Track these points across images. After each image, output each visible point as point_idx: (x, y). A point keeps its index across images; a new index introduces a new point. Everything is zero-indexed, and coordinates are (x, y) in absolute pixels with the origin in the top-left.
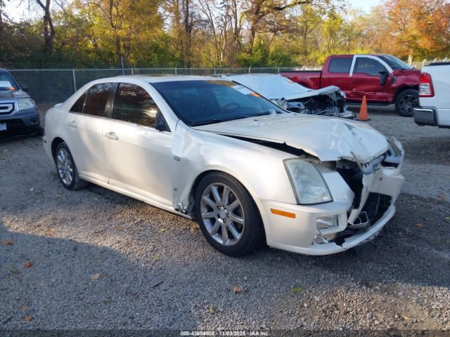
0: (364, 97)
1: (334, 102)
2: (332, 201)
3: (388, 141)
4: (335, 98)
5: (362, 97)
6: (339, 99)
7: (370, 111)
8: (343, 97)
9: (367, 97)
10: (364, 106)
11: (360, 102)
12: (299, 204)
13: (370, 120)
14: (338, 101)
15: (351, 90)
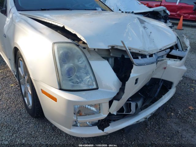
0: (182, 16)
1: (162, 16)
2: (97, 89)
3: (177, 37)
4: (163, 14)
5: (181, 17)
6: (165, 14)
7: (184, 25)
8: (167, 14)
9: (184, 17)
10: (181, 22)
11: (179, 20)
12: (61, 89)
13: (183, 30)
14: (164, 16)
15: (176, 12)
